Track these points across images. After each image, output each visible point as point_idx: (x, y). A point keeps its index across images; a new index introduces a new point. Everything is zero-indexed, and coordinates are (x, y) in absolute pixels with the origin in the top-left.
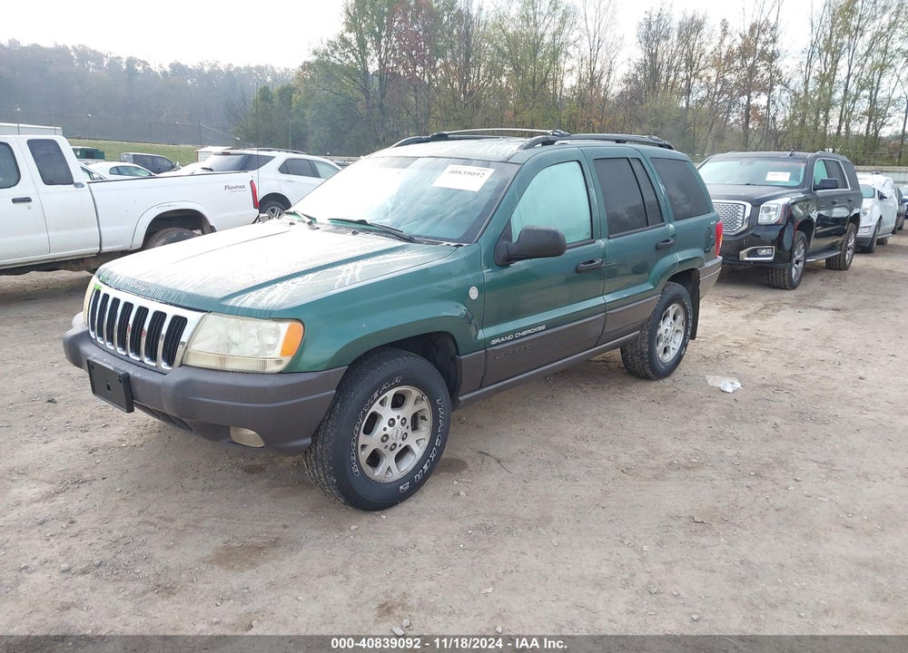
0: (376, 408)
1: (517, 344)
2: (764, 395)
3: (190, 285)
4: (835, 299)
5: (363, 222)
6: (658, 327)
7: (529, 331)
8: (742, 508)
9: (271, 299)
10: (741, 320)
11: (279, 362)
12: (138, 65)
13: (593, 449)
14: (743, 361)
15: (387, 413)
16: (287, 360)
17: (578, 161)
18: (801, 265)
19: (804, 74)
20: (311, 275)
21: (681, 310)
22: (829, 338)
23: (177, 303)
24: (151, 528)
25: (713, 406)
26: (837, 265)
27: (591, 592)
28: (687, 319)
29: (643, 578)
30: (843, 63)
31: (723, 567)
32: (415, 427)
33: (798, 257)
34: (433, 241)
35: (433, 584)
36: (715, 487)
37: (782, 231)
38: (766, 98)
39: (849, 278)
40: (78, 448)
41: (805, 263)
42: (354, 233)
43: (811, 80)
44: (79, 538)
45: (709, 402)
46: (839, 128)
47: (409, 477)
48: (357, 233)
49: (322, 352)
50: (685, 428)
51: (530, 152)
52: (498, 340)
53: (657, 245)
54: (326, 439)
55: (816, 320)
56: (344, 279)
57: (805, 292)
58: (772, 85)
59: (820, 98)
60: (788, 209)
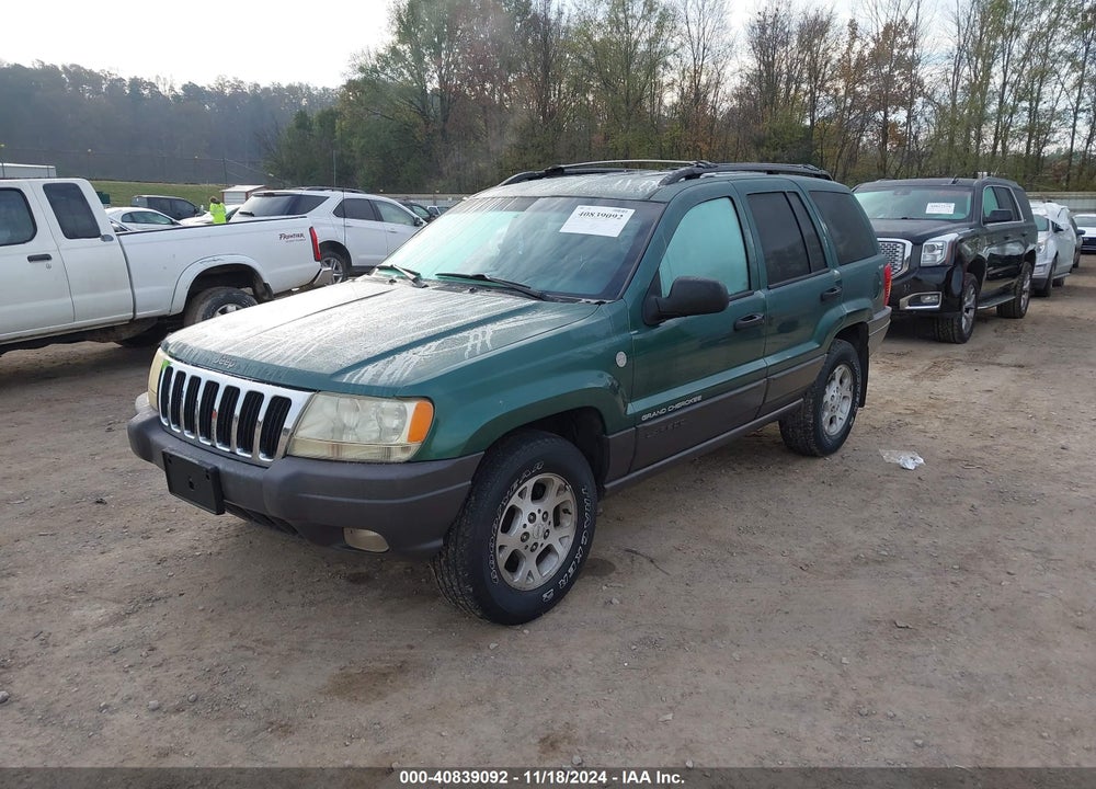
0: (515, 500)
1: (669, 420)
2: (952, 471)
3: (290, 359)
4: (1014, 354)
5: (480, 277)
6: (825, 393)
7: (684, 403)
8: (950, 609)
9: (392, 374)
10: (909, 382)
11: (405, 449)
12: (145, 89)
13: (761, 542)
14: (920, 431)
15: (527, 506)
16: (415, 447)
17: (729, 197)
18: (971, 313)
19: (951, 83)
20: (434, 344)
21: (849, 372)
22: (1017, 401)
23: (276, 381)
24: (249, 654)
25: (894, 486)
26: (1011, 312)
27: (789, 715)
28: (855, 383)
29: (848, 698)
30: (996, 69)
31: (941, 681)
32: (557, 523)
33: (968, 304)
34: (569, 298)
35: (601, 711)
36: (914, 584)
37: (950, 274)
38: (905, 113)
39: (1028, 327)
40: (144, 558)
41: (976, 311)
42: (472, 291)
43: (959, 90)
44: (164, 668)
45: (889, 482)
46: (995, 146)
47: (552, 583)
48: (476, 291)
49: (454, 436)
50: (866, 514)
51: (675, 188)
52: (649, 415)
53: (822, 296)
54: (460, 540)
55: (996, 379)
56: (474, 346)
57: (978, 346)
58: (912, 98)
59: (970, 113)
60: (955, 246)
